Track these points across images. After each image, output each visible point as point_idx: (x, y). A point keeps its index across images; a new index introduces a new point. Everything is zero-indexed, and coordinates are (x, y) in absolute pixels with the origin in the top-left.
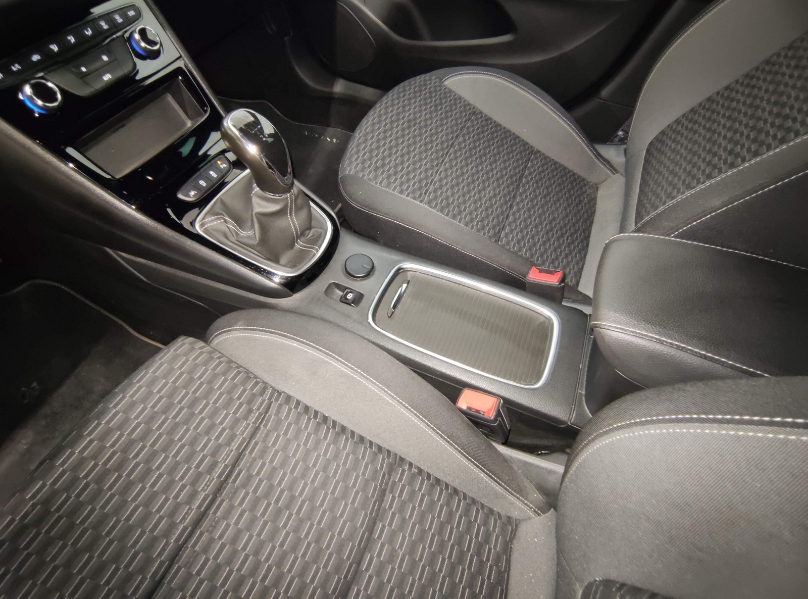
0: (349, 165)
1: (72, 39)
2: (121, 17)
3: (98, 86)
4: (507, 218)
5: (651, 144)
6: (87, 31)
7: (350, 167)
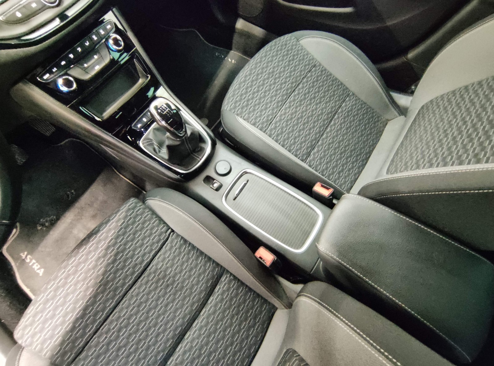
0: (227, 104)
1: (79, 49)
2: (103, 31)
3: (93, 73)
4: (317, 143)
5: (423, 107)
6: (87, 43)
7: (227, 106)
